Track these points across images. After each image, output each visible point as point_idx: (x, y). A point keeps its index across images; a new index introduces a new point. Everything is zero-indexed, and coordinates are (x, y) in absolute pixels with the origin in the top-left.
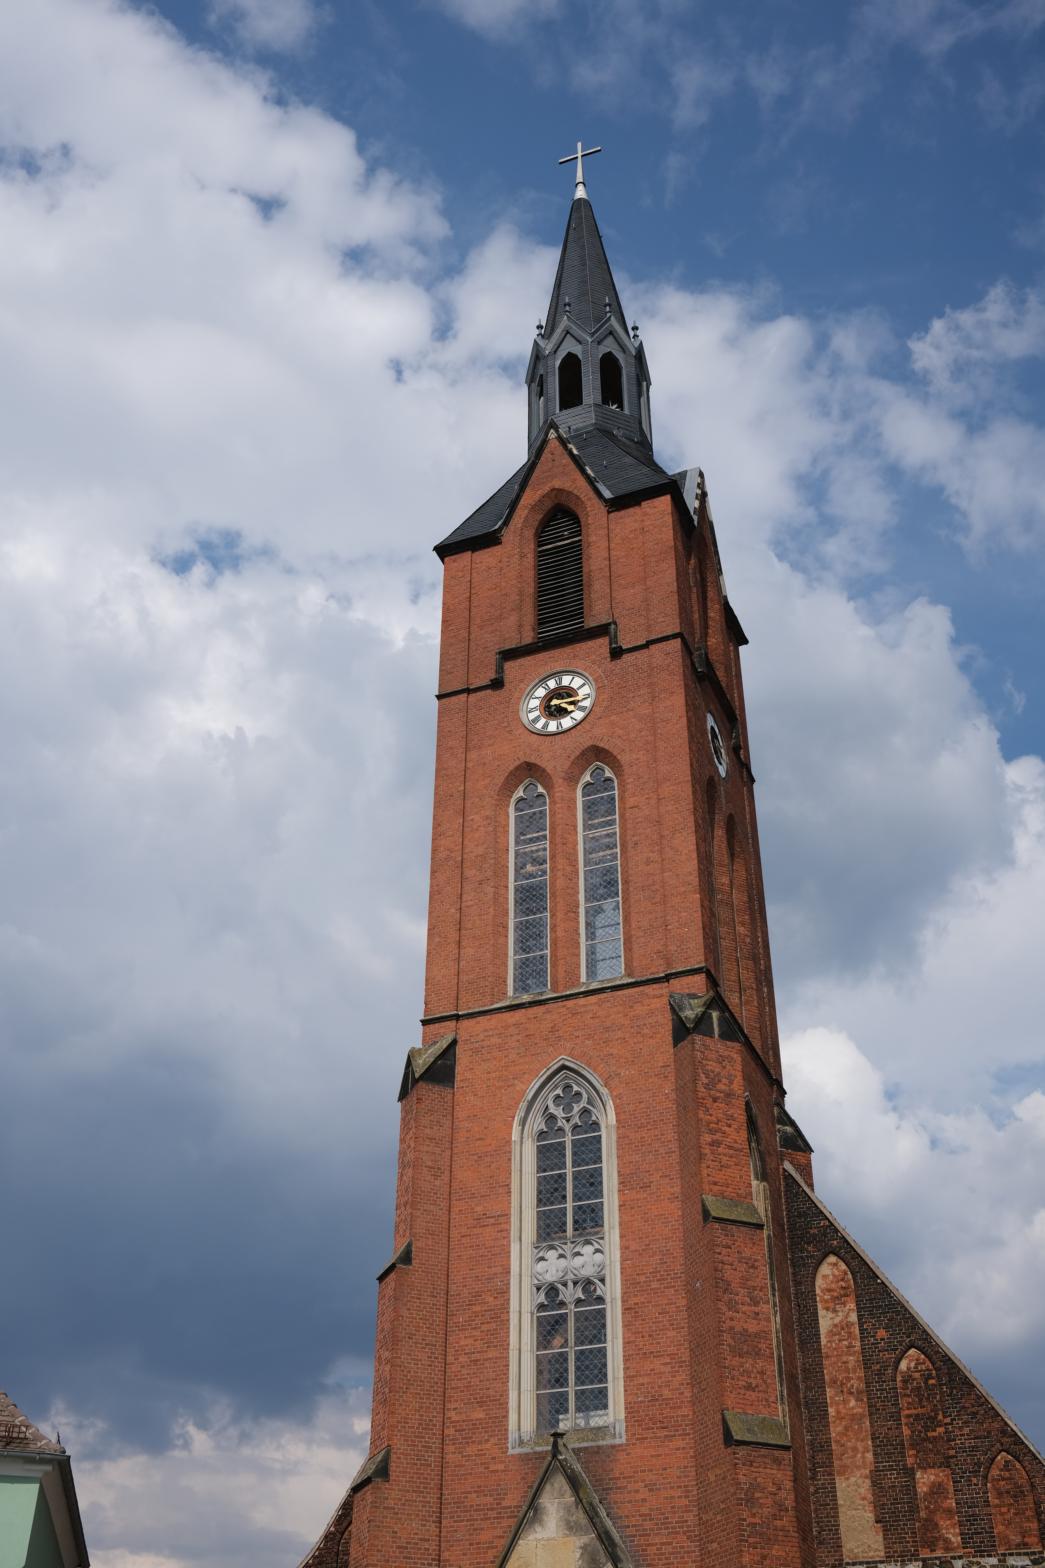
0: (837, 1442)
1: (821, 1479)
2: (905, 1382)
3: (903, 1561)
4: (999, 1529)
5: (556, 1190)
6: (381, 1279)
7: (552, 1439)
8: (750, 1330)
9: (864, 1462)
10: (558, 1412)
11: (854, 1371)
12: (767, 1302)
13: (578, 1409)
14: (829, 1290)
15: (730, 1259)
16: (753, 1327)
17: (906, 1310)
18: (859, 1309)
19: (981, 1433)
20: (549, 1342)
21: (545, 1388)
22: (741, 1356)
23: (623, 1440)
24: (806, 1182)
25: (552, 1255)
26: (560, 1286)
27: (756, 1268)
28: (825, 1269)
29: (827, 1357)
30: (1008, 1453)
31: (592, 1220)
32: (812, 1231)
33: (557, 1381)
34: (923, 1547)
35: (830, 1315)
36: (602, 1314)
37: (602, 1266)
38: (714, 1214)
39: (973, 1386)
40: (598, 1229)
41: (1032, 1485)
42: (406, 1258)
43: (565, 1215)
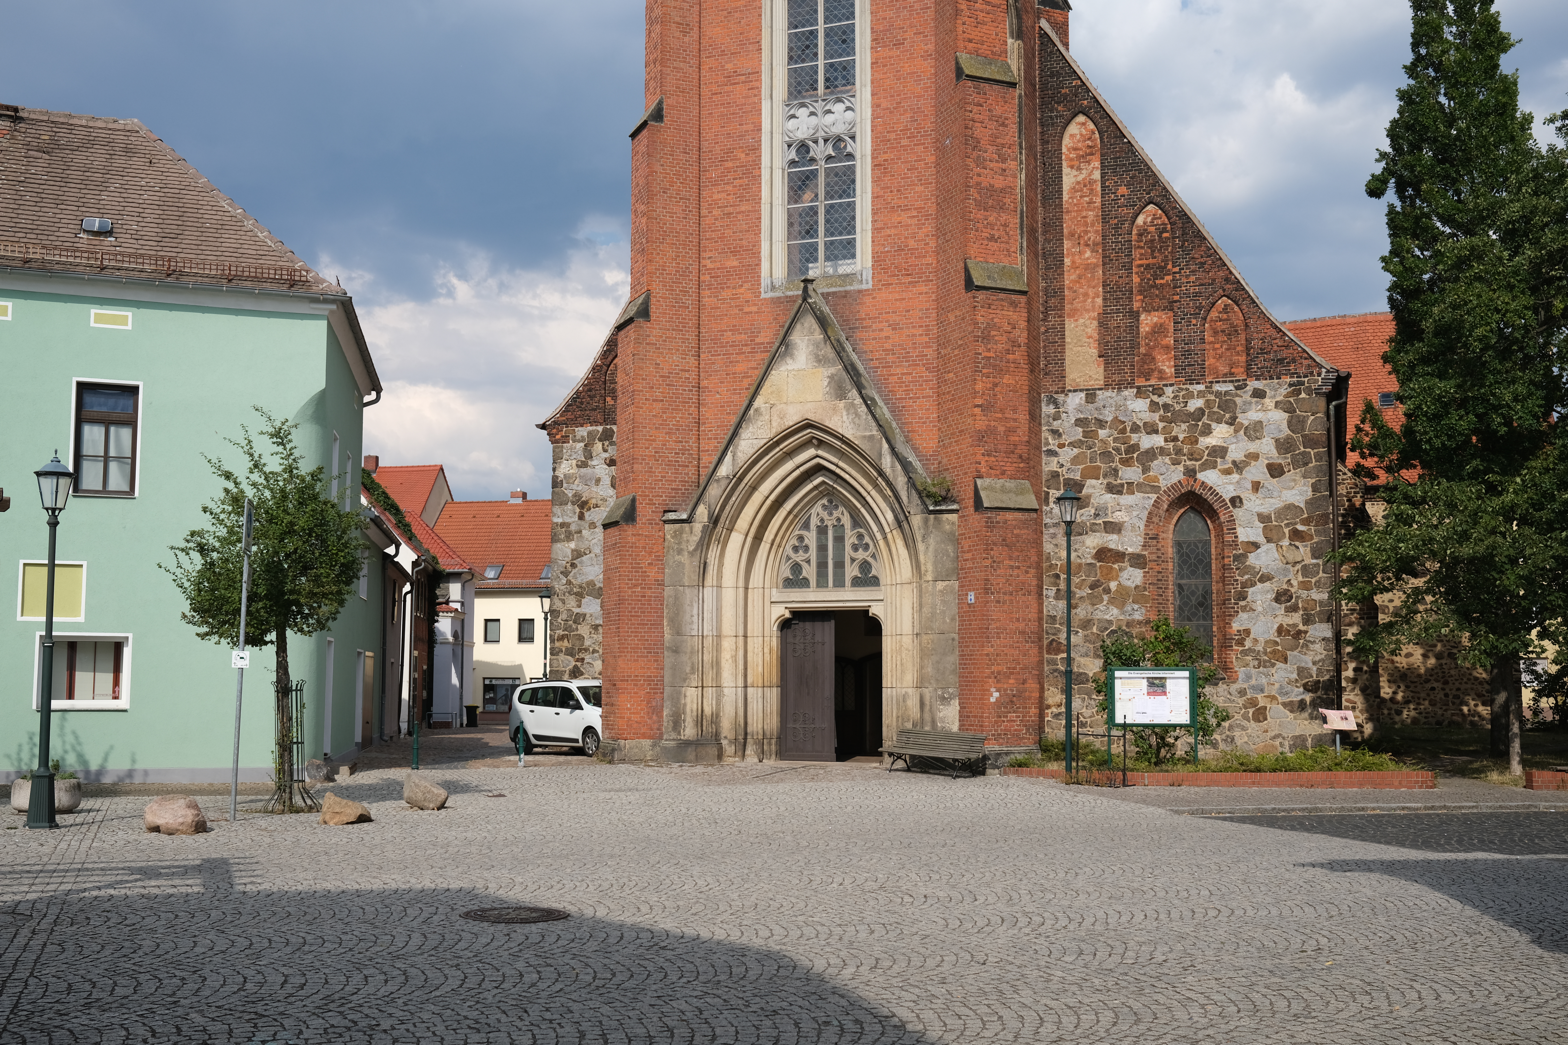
0: (1070, 288)
1: (1052, 320)
2: (1140, 235)
3: (1119, 388)
4: (1210, 361)
5: (807, 47)
6: (633, 135)
7: (802, 285)
8: (996, 186)
9: (1093, 306)
10: (808, 261)
11: (1093, 225)
12: (1015, 159)
13: (827, 259)
14: (1075, 149)
15: (981, 117)
16: (999, 182)
17: (1149, 168)
18: (1103, 167)
19: (1207, 281)
20: (800, 197)
21: (796, 239)
22: (985, 210)
23: (870, 286)
24: (1061, 41)
25: (803, 112)
26: (811, 143)
27: (1006, 126)
28: (1073, 129)
29: (1068, 212)
30: (1229, 298)
31: (844, 77)
32: (1063, 91)
33: (808, 232)
34: (1139, 377)
35: (1075, 172)
36: (852, 169)
37: (853, 124)
38: (967, 72)
39: (1205, 239)
40: (849, 87)
41: (1247, 325)
42: (658, 115)
43: (816, 72)
